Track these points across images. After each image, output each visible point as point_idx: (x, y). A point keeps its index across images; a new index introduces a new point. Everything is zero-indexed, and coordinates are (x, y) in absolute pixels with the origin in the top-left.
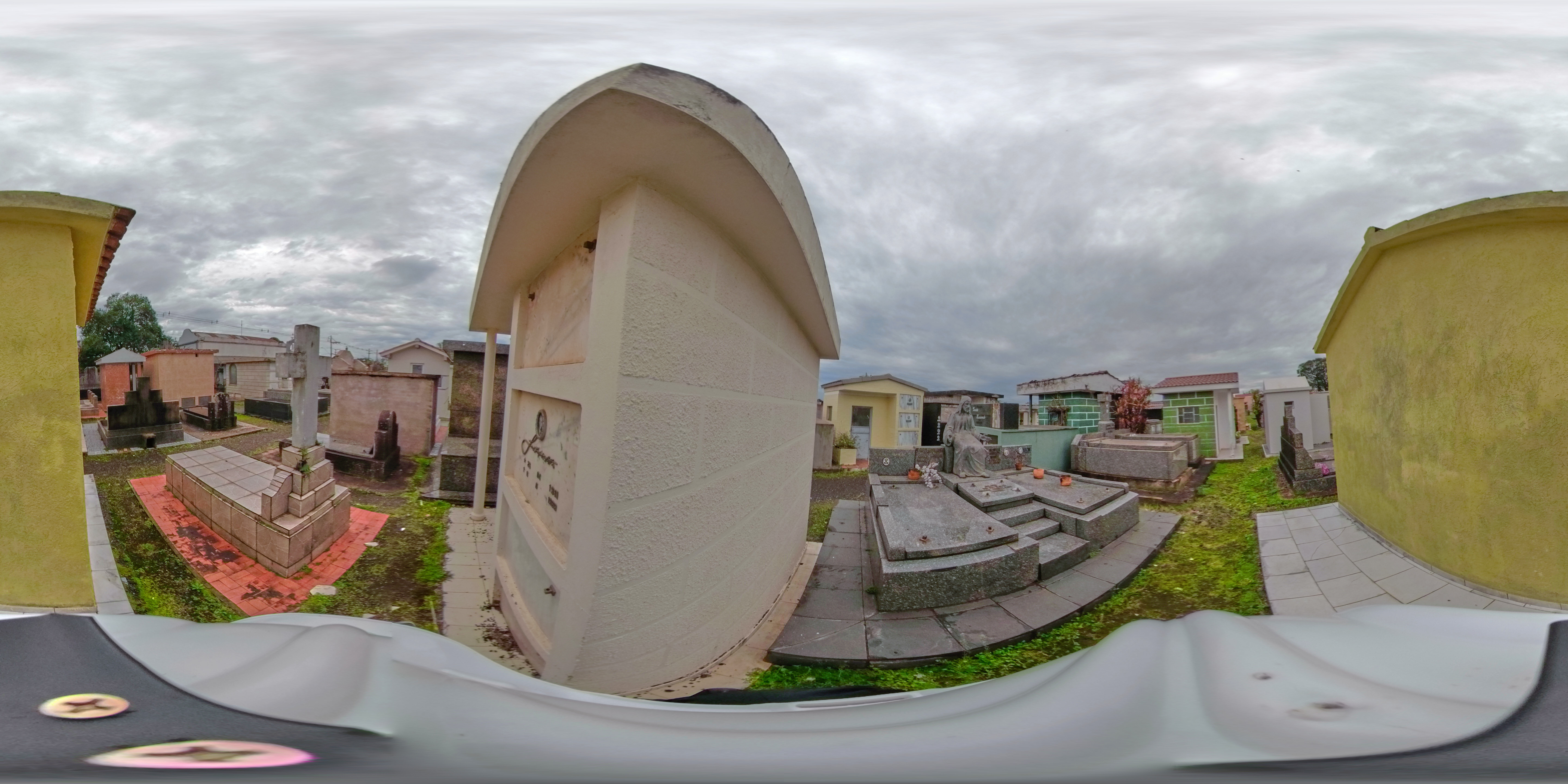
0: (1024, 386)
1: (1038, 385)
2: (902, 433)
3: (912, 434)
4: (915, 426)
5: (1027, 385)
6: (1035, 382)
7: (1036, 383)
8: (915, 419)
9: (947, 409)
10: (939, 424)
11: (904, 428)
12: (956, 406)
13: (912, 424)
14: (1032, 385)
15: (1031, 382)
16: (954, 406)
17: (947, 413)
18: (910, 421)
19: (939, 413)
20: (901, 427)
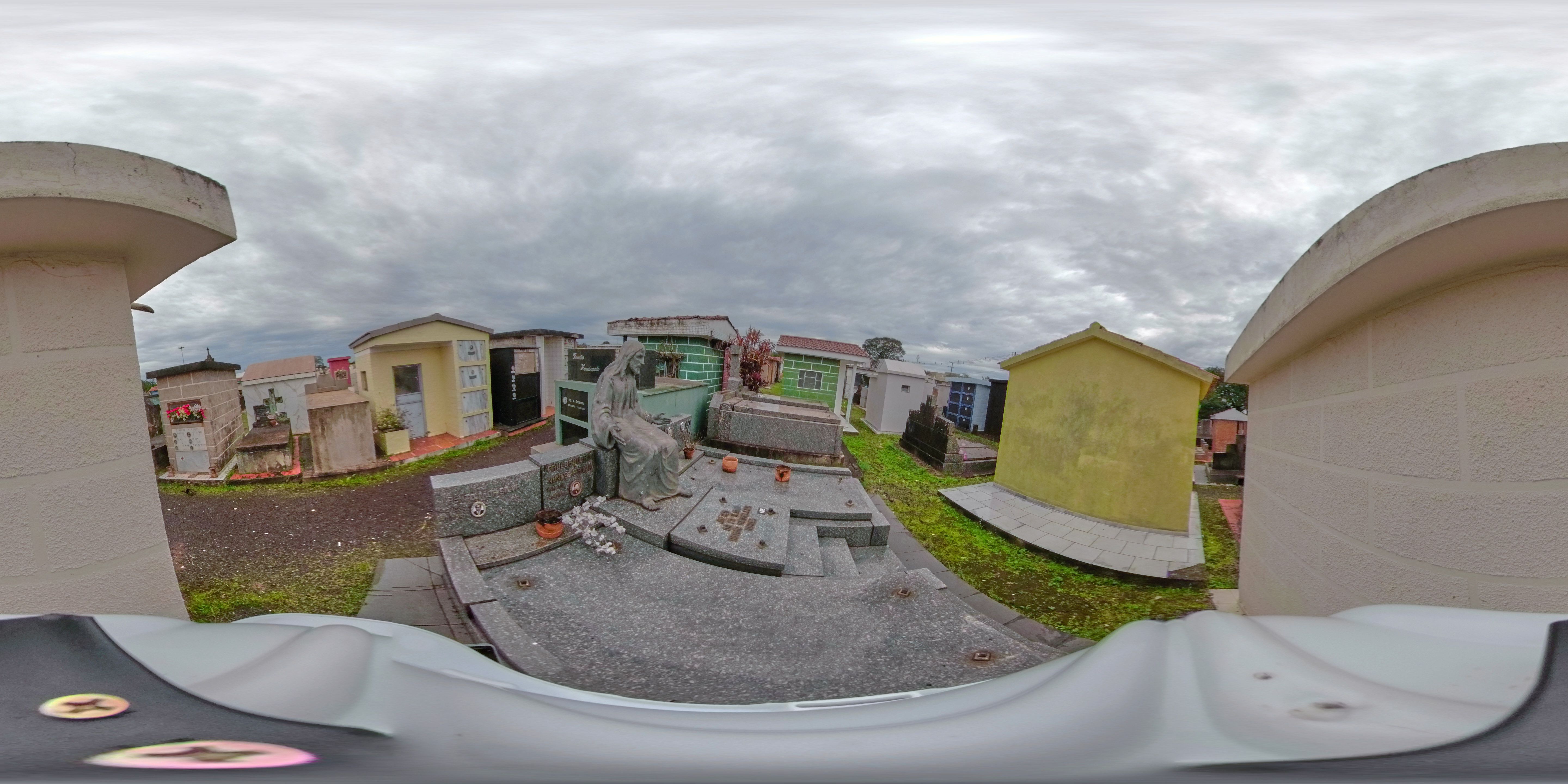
0: (618, 324)
1: (640, 324)
2: (467, 395)
3: (479, 395)
4: (482, 383)
5: (624, 324)
6: (636, 320)
7: (638, 321)
8: (480, 373)
9: (521, 356)
10: (513, 377)
11: (469, 388)
12: (532, 351)
13: (478, 381)
14: (632, 323)
15: (630, 320)
16: (530, 351)
17: (522, 360)
18: (475, 377)
19: (512, 362)
20: (464, 386)
